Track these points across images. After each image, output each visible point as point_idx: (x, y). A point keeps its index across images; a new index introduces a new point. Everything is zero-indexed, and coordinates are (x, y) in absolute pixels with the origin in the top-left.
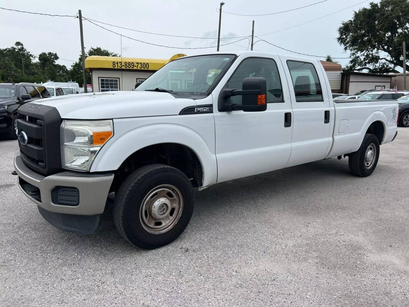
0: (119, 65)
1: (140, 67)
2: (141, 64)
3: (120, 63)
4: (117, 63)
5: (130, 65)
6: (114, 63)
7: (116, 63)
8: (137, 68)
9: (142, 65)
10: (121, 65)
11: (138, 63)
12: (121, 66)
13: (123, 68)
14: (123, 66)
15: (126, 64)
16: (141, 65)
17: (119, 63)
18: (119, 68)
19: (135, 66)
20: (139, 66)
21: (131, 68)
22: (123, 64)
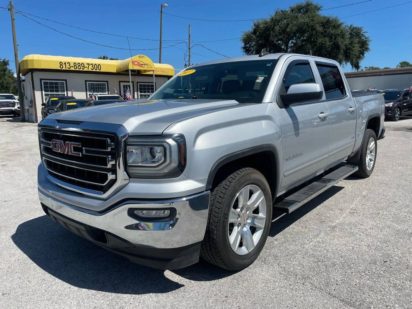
0: (67, 65)
1: (91, 69)
2: (92, 65)
3: (68, 63)
4: (65, 63)
5: (80, 66)
6: (61, 64)
7: (63, 63)
8: (88, 69)
9: (94, 67)
10: (69, 65)
11: (89, 64)
12: (69, 67)
13: (72, 69)
14: (72, 67)
15: (75, 64)
16: (92, 67)
17: (66, 63)
18: (67, 69)
19: (86, 67)
20: (90, 67)
21: (81, 70)
22: (72, 65)
